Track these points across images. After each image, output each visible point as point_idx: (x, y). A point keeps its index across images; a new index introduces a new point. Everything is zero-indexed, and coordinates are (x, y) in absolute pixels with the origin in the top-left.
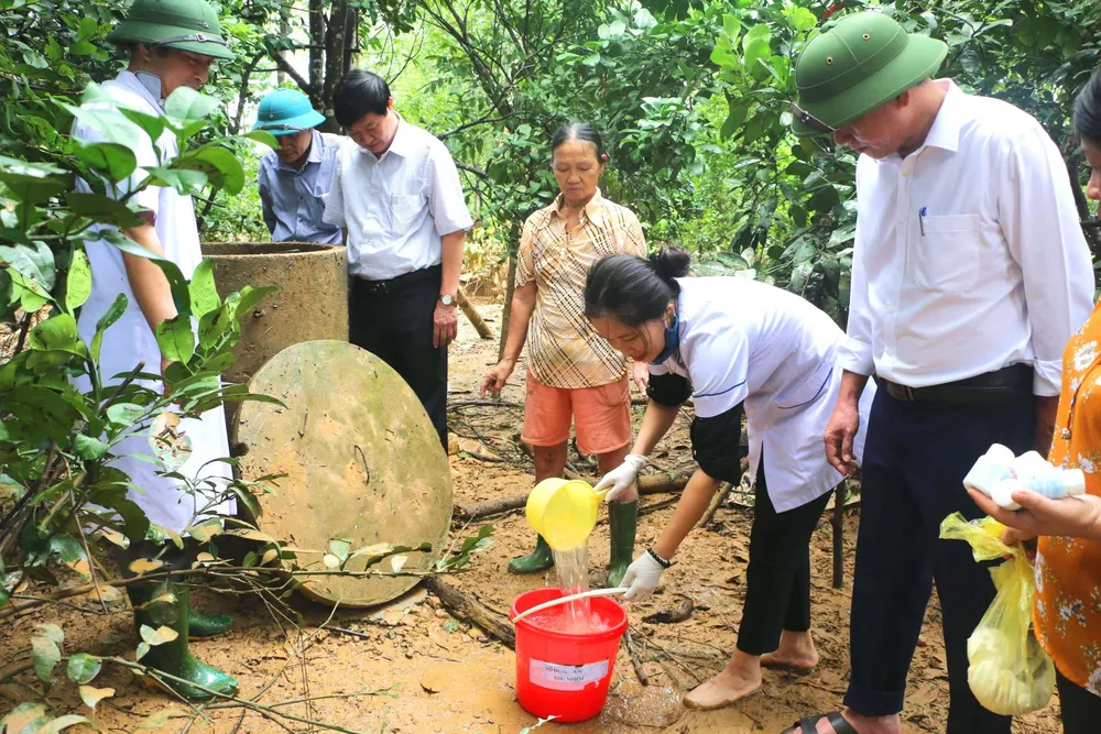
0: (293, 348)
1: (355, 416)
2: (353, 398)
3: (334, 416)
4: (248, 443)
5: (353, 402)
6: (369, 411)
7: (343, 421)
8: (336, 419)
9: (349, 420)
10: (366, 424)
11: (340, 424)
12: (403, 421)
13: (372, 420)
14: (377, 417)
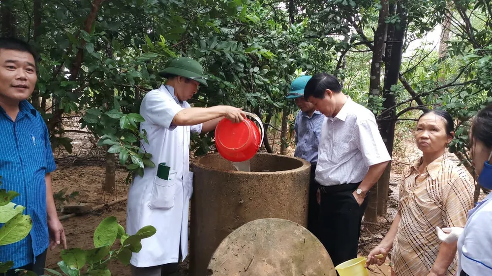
0: (256, 221)
1: (283, 263)
2: (285, 253)
3: (270, 262)
4: (214, 270)
5: (284, 255)
6: (293, 262)
7: (274, 266)
8: (270, 263)
9: (278, 265)
10: (288, 269)
11: (272, 267)
12: (315, 270)
13: (294, 267)
14: (297, 266)
